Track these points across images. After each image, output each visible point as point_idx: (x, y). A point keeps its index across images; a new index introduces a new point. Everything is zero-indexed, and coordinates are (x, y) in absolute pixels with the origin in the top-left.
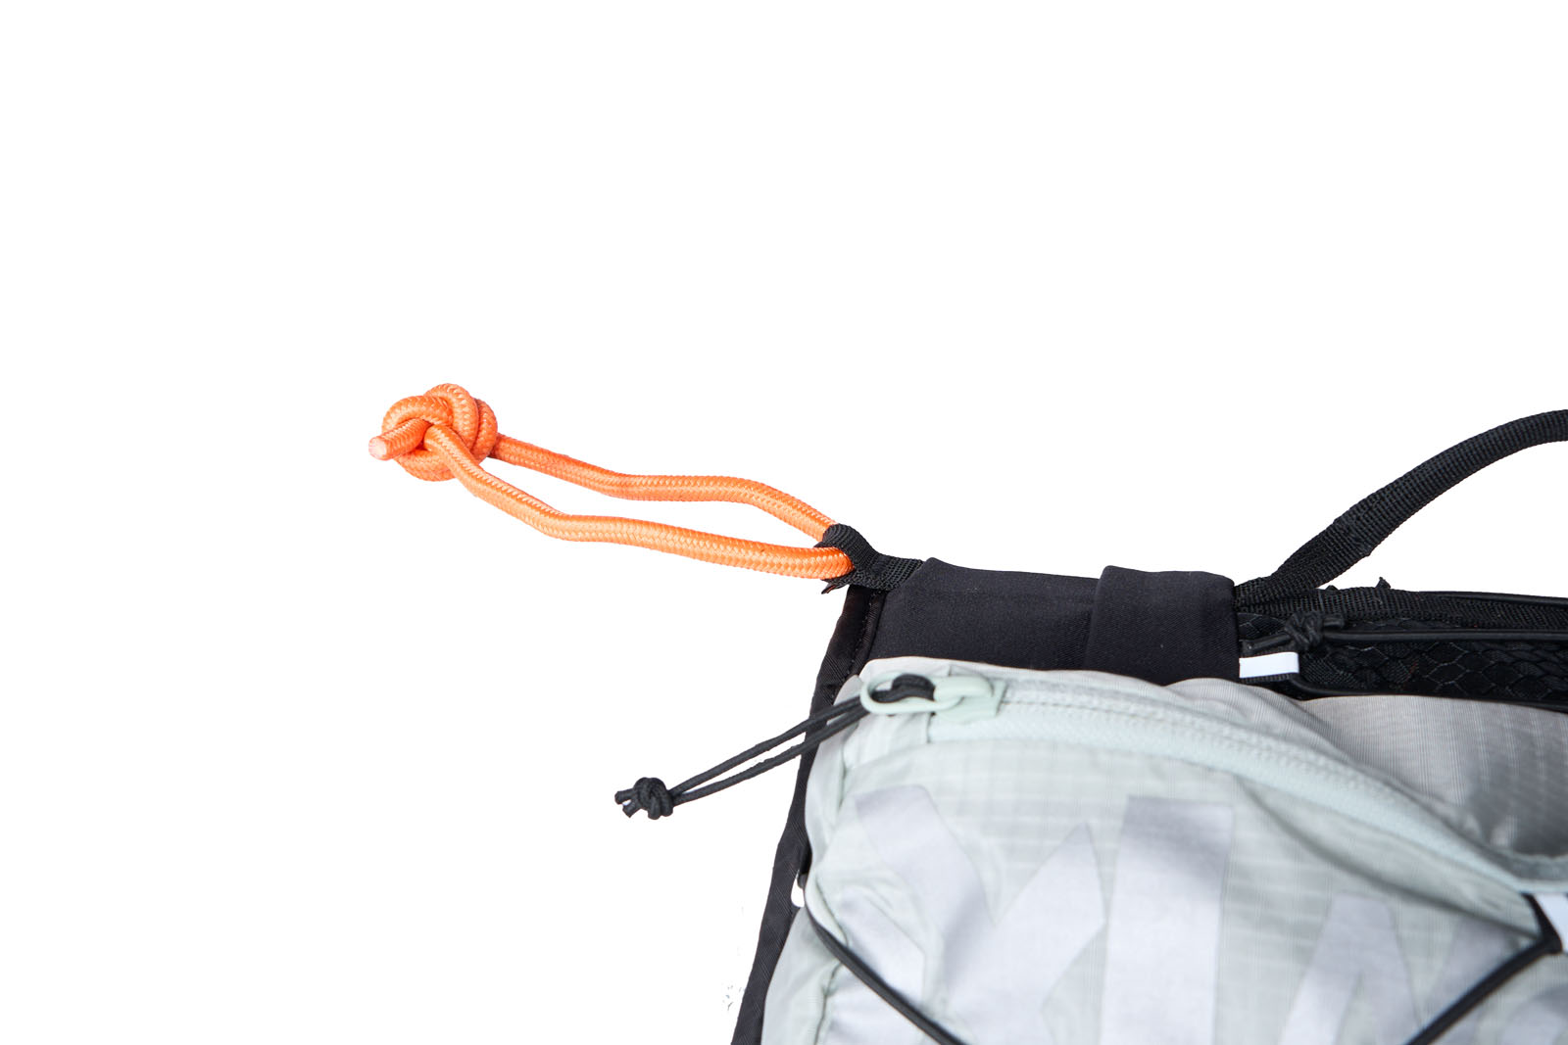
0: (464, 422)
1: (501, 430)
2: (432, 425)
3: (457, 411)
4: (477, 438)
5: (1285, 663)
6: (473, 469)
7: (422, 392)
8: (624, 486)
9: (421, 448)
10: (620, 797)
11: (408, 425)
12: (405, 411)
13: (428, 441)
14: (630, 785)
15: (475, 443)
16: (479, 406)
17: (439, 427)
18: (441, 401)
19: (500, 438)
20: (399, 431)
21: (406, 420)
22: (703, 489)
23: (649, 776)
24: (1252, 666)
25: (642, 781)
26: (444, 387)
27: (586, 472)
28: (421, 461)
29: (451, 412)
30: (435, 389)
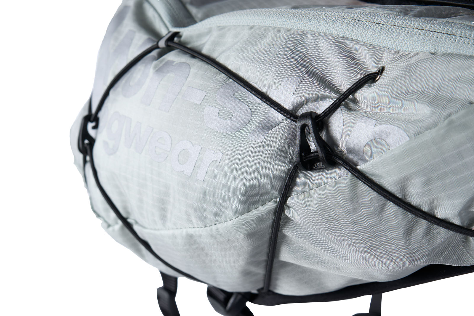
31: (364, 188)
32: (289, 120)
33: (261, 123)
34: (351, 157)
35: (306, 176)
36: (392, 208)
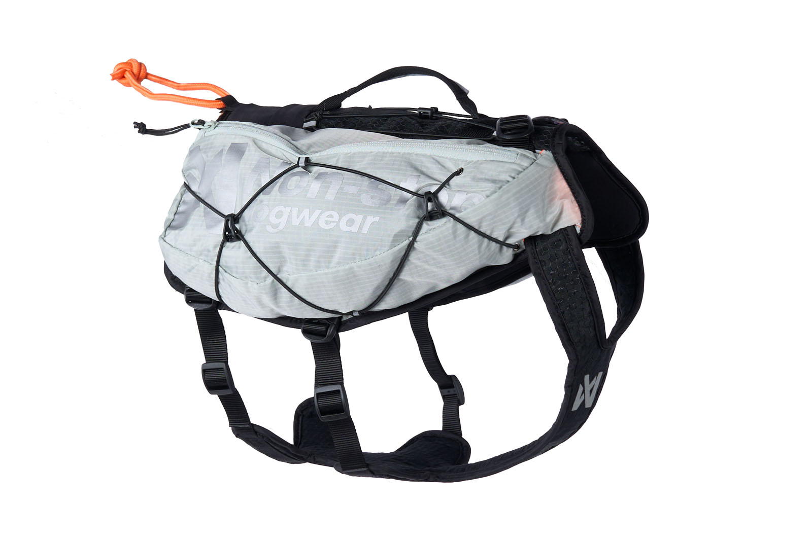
0: (135, 70)
1: (148, 71)
2: (126, 70)
3: (134, 66)
4: (140, 74)
5: (313, 123)
6: (138, 85)
7: (125, 61)
8: (179, 86)
9: (124, 77)
10: (135, 123)
11: (120, 70)
12: (120, 66)
13: (125, 76)
14: (139, 122)
15: (139, 75)
16: (141, 65)
17: (128, 71)
18: (129, 64)
19: (148, 74)
20: (118, 72)
21: (120, 69)
22: (198, 87)
23: (144, 123)
24: (306, 125)
25: (142, 123)
26: (131, 60)
27: (169, 83)
28: (123, 81)
29: (132, 67)
30: (129, 60)
31: (460, 226)
32: (415, 196)
33: (399, 200)
34: (451, 212)
35: (428, 224)
36: (472, 234)
